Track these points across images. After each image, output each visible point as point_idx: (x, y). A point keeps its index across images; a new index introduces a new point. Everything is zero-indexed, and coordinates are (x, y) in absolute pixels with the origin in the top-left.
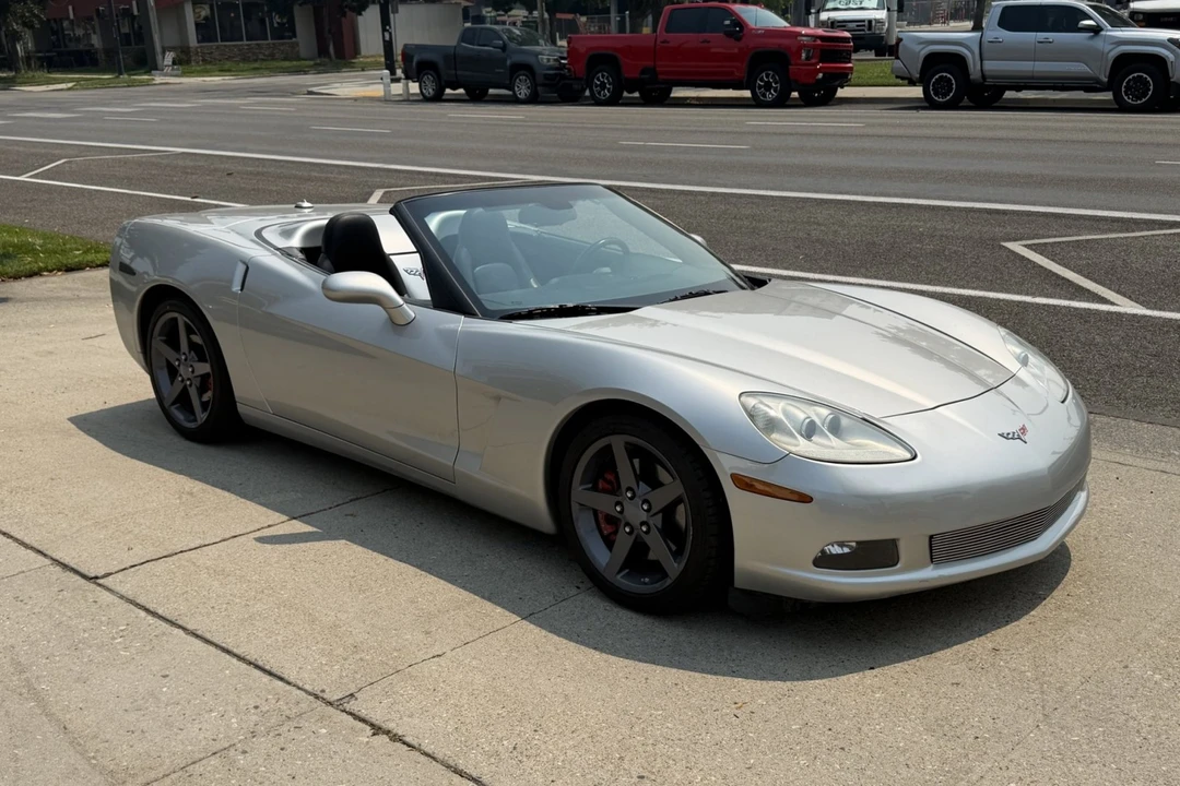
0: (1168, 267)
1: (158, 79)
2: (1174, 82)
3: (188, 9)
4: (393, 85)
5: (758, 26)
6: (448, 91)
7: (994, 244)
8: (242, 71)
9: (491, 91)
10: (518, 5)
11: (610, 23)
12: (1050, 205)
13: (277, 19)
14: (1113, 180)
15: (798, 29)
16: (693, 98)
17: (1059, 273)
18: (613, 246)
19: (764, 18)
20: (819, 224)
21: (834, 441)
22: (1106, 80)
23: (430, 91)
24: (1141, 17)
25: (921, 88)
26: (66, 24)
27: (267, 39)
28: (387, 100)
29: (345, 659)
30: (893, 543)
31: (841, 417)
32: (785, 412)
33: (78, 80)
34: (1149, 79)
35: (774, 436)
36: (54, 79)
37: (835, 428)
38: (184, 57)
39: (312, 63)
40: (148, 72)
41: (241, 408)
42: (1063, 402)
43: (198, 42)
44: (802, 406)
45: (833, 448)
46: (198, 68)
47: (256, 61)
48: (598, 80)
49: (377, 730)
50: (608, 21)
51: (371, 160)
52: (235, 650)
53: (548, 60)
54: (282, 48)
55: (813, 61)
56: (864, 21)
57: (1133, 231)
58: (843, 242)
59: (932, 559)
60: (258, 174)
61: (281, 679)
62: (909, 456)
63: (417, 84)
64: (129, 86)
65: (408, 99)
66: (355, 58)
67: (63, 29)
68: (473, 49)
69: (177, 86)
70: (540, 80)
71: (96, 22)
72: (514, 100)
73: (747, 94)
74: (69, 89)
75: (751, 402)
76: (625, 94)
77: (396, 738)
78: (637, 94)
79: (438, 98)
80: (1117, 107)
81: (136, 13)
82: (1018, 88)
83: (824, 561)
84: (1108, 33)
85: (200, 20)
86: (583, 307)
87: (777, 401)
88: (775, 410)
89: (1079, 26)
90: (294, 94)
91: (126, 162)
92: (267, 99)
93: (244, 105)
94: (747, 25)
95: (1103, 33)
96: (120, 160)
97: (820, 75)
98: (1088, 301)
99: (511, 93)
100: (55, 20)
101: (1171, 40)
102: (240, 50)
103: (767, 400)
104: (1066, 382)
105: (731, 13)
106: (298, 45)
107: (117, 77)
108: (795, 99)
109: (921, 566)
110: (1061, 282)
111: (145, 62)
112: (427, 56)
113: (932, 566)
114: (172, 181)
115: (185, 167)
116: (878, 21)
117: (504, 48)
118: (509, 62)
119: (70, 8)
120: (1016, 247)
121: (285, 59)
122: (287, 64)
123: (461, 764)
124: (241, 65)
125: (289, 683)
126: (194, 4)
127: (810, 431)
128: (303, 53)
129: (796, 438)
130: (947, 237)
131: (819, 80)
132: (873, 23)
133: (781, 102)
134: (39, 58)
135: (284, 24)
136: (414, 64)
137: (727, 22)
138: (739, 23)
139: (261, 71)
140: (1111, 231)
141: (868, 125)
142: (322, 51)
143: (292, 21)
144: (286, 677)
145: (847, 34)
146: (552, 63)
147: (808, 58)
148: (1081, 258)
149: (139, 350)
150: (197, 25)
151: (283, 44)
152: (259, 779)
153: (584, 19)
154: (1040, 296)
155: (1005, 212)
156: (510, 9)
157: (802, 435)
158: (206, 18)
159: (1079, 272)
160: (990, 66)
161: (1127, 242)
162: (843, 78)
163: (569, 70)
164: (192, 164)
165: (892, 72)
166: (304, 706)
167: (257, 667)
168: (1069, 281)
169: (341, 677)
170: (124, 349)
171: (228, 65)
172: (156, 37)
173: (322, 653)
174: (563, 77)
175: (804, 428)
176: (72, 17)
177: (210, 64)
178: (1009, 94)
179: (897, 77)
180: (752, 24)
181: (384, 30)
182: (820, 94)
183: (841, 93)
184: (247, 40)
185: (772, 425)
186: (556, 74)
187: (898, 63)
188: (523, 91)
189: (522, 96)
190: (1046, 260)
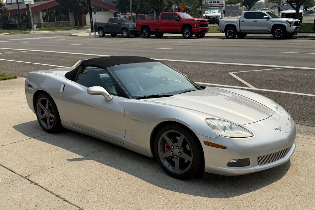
0: (266, 78)
1: (32, 32)
2: (288, 32)
3: (41, 13)
4: (92, 33)
5: (184, 18)
6: (106, 34)
7: (226, 73)
8: (55, 29)
9: (117, 35)
10: (128, 12)
11: (154, 17)
12: (244, 63)
13: (64, 16)
14: (262, 57)
15: (194, 19)
16: (169, 36)
17: (239, 80)
18: (163, 78)
19: (185, 16)
20: (186, 68)
21: (231, 131)
22: (271, 31)
23: (101, 35)
24: (285, 15)
25: (225, 34)
26: (9, 17)
27: (62, 21)
28: (90, 37)
29: (30, 168)
30: (248, 159)
31: (232, 125)
32: (217, 124)
33: (11, 32)
34: (281, 31)
35: (215, 130)
36: (5, 32)
37: (231, 128)
38: (39, 26)
39: (73, 27)
40: (30, 30)
41: (62, 123)
42: (288, 119)
43: (43, 22)
44: (222, 122)
45: (231, 133)
46: (43, 29)
47: (59, 27)
48: (144, 32)
49: (32, 182)
50: (153, 16)
51: (80, 53)
52: (6, 167)
53: (131, 27)
54: (66, 23)
55: (198, 27)
56: (214, 16)
57: (261, 69)
58: (191, 73)
59: (258, 163)
60: (50, 56)
61: (14, 172)
62: (251, 135)
63: (98, 33)
64: (24, 34)
65: (96, 37)
66: (85, 26)
67: (8, 18)
68: (112, 24)
69: (37, 33)
70: (129, 32)
71: (16, 17)
72: (123, 37)
73: (181, 35)
74: (8, 34)
75: (208, 121)
76: (151, 35)
77: (36, 184)
78: (154, 35)
79: (103, 36)
80: (273, 38)
81: (27, 14)
82: (250, 33)
83: (230, 165)
84: (271, 19)
85: (44, 16)
86: (159, 95)
87: (215, 121)
88: (214, 123)
89: (264, 17)
90: (67, 35)
91: (17, 53)
92: (59, 37)
93: (52, 38)
94: (181, 17)
95: (270, 19)
96: (15, 53)
97: (200, 30)
98: (243, 87)
99: (122, 35)
100: (6, 16)
101: (286, 21)
102: (54, 24)
103: (213, 121)
104: (288, 114)
105: (177, 15)
106: (70, 22)
107: (21, 31)
108: (194, 36)
109: (256, 165)
110: (238, 82)
111: (29, 27)
112: (101, 26)
113: (258, 165)
114: (28, 58)
115: (32, 55)
116: (218, 16)
117: (120, 24)
118: (121, 27)
119: (10, 13)
120: (231, 74)
121: (67, 26)
122: (67, 27)
123: (49, 189)
124: (55, 28)
125: (16, 173)
126: (42, 12)
127: (225, 129)
128: (71, 25)
129: (221, 131)
130: (216, 71)
131: (200, 32)
132: (217, 17)
133: (190, 37)
134: (1, 26)
135: (66, 17)
136: (97, 27)
137: (176, 17)
138: (179, 17)
139: (60, 29)
140: (256, 69)
141: (209, 43)
142: (76, 24)
143: (68, 16)
144: (16, 172)
145: (207, 20)
146: (132, 27)
147: (196, 26)
148: (246, 76)
149: (33, 108)
150: (43, 17)
151: (66, 22)
152: (2, 192)
153: (147, 15)
154: (232, 85)
155: (232, 65)
156: (126, 13)
157: (222, 130)
158: (45, 16)
159: (244, 79)
160: (242, 28)
161: (258, 73)
162: (206, 31)
163: (137, 29)
164: (34, 54)
165: (218, 29)
166: (17, 178)
167: (10, 170)
168: (240, 82)
169: (28, 172)
170: (29, 108)
171: (51, 28)
172: (32, 21)
173: (26, 167)
174: (135, 31)
175: (223, 128)
176: (10, 15)
177: (47, 28)
178: (248, 35)
179: (219, 31)
180: (182, 18)
181: (91, 19)
182: (201, 35)
183: (206, 35)
184: (56, 21)
185: (214, 127)
186: (133, 30)
187: (219, 27)
188: (125, 35)
189: (125, 36)
190: (237, 77)
